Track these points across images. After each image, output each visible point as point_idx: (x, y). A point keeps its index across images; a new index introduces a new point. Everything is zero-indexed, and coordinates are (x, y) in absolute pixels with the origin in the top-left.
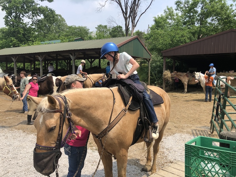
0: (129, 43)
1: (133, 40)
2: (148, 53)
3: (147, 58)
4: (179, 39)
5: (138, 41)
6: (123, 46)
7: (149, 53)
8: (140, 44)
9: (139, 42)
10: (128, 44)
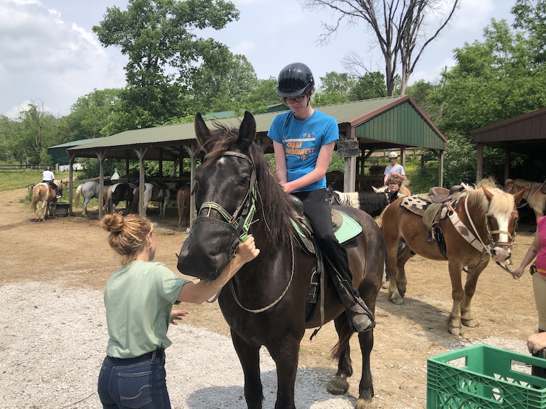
0: (388, 113)
1: (396, 106)
2: (436, 136)
3: (433, 148)
4: (521, 99)
5: (410, 107)
6: (371, 122)
7: (439, 136)
8: (416, 113)
9: (413, 110)
10: (384, 115)
